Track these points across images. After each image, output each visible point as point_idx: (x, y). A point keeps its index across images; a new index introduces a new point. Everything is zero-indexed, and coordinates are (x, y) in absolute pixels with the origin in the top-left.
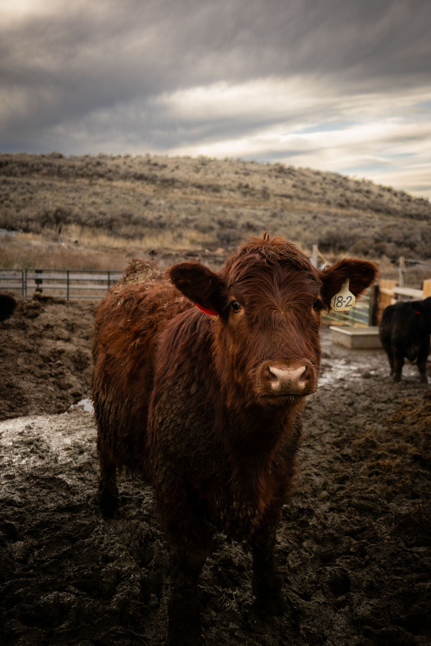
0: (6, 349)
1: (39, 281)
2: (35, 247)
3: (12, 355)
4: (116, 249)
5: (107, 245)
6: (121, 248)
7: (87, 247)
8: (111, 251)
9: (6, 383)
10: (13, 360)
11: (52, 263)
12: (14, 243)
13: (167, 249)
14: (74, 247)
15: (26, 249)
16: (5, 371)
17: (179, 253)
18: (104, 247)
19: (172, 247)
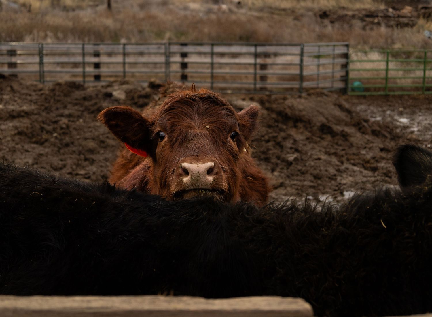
0: (108, 140)
1: (184, 55)
2: (193, 10)
3: (113, 146)
4: (284, 10)
5: (273, 6)
6: (290, 9)
7: (250, 9)
8: (278, 12)
9: (102, 174)
10: (113, 151)
11: (206, 30)
12: (171, 7)
13: (344, 8)
14: (235, 9)
15: (183, 13)
16: (105, 162)
17: (357, 13)
18: (271, 8)
19: (350, 6)
